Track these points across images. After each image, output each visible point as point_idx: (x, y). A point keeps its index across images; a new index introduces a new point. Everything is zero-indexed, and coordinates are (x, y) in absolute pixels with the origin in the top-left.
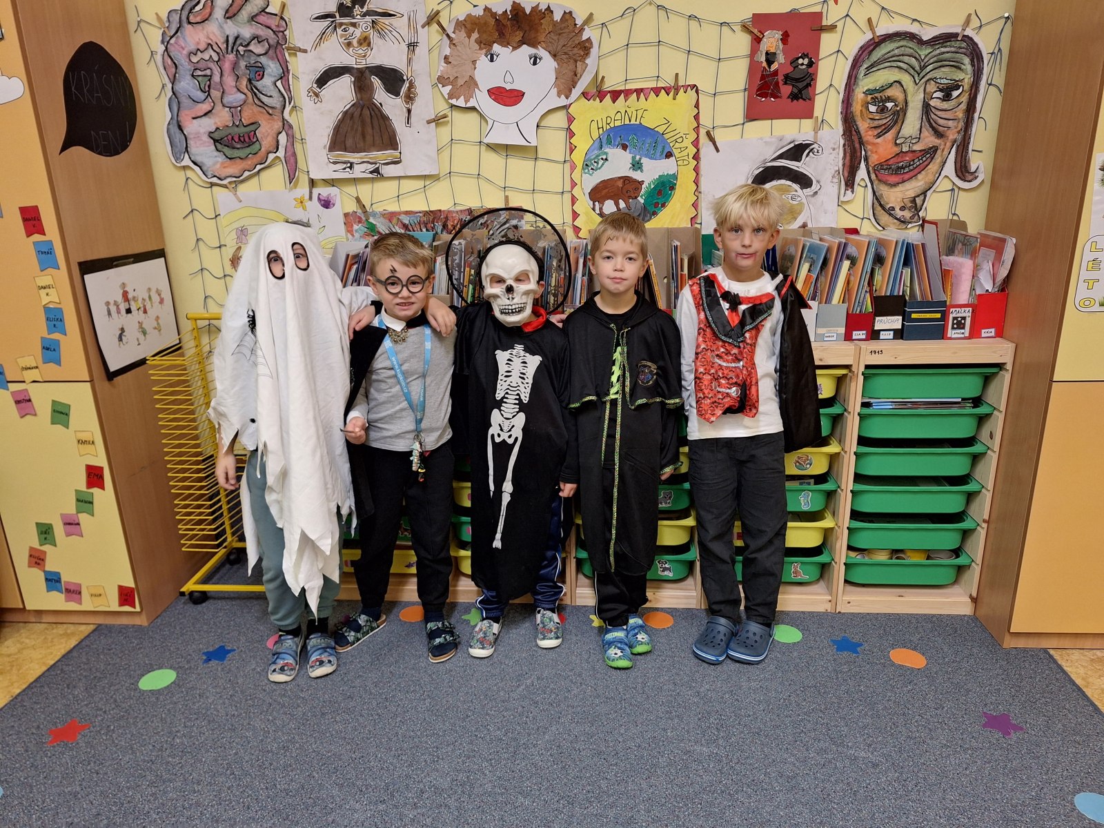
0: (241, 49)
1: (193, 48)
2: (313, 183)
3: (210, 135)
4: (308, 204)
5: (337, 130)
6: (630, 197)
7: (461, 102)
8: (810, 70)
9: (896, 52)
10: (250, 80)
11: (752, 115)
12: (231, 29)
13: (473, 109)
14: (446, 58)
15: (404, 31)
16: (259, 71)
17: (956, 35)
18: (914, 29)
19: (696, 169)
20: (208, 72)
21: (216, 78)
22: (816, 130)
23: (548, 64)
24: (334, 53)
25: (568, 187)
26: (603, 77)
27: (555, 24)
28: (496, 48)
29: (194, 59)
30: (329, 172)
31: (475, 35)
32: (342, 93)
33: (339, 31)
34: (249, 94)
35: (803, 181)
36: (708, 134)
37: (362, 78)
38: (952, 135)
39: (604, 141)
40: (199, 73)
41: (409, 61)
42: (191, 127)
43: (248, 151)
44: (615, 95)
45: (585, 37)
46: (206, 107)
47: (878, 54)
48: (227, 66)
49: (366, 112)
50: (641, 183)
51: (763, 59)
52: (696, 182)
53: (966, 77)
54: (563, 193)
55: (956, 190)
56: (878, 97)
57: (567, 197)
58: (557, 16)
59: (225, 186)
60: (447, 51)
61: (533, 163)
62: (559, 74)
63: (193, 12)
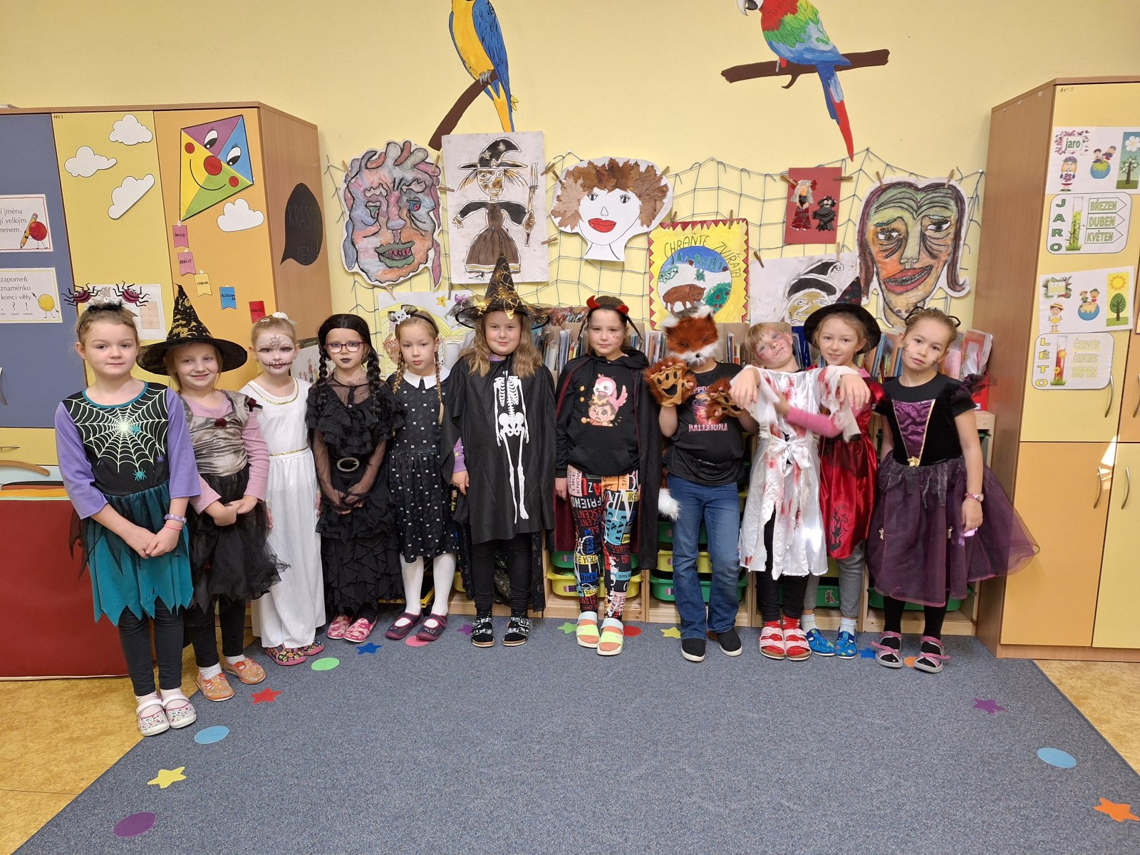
0: (404, 187)
1: (367, 185)
2: (452, 287)
3: (376, 250)
4: (447, 302)
5: (473, 248)
6: (694, 300)
7: (568, 229)
8: (833, 209)
9: (899, 196)
10: (409, 211)
11: (789, 240)
12: (398, 173)
13: (577, 234)
14: (558, 197)
15: (528, 178)
16: (417, 204)
17: (944, 185)
18: (912, 180)
19: (746, 280)
20: (378, 204)
21: (384, 208)
22: (838, 252)
23: (635, 203)
24: (474, 193)
25: (647, 292)
26: (676, 212)
27: (641, 174)
28: (596, 190)
29: (368, 194)
30: (466, 279)
31: (580, 181)
32: (479, 221)
33: (479, 177)
34: (408, 221)
35: (829, 290)
36: (755, 254)
37: (494, 211)
38: (944, 257)
39: (676, 258)
40: (371, 204)
41: (530, 199)
42: (362, 244)
43: (404, 262)
44: (685, 225)
45: (663, 183)
46: (374, 229)
47: (884, 198)
48: (393, 200)
49: (496, 235)
50: (703, 289)
51: (797, 200)
52: (746, 289)
53: (952, 214)
54: (643, 296)
55: (949, 298)
56: (885, 228)
57: (646, 299)
58: (643, 169)
59: (384, 288)
60: (559, 192)
61: (620, 274)
62: (642, 210)
63: (370, 161)
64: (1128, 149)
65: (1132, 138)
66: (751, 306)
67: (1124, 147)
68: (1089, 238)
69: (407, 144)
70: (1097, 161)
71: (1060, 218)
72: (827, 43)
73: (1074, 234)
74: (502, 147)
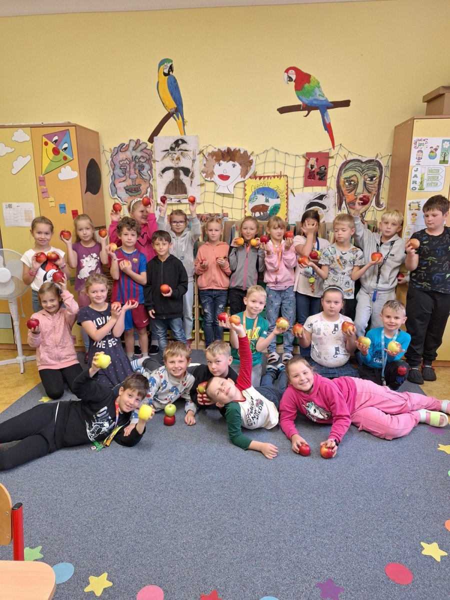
0: (137, 160)
1: (121, 159)
3: (125, 188)
5: (167, 187)
6: (265, 211)
7: (209, 179)
8: (325, 171)
9: (354, 165)
10: (139, 170)
11: (306, 184)
12: (134, 154)
13: (213, 181)
14: (205, 165)
15: (191, 156)
16: (142, 167)
17: (374, 160)
18: (359, 158)
19: (287, 202)
20: (125, 167)
21: (128, 169)
22: (328, 190)
23: (238, 167)
25: (243, 207)
27: (241, 154)
28: (221, 162)
29: (121, 163)
31: (214, 158)
33: (170, 155)
34: (139, 175)
35: (324, 207)
36: (291, 191)
37: (176, 171)
38: (374, 192)
40: (122, 167)
41: (193, 166)
42: (119, 185)
43: (137, 193)
44: (260, 178)
45: (251, 159)
46: (124, 179)
47: (348, 166)
48: (132, 165)
49: (177, 182)
50: (269, 206)
51: (310, 167)
52: (287, 207)
53: (377, 173)
54: (242, 209)
56: (348, 180)
57: (243, 211)
58: (242, 152)
60: (205, 162)
61: (232, 199)
62: (242, 171)
63: (122, 148)
64: (444, 147)
65: (446, 142)
66: (289, 214)
67: (442, 146)
68: (428, 184)
69: (138, 141)
70: (431, 152)
71: (415, 176)
72: (323, 97)
73: (421, 183)
74: (180, 142)
